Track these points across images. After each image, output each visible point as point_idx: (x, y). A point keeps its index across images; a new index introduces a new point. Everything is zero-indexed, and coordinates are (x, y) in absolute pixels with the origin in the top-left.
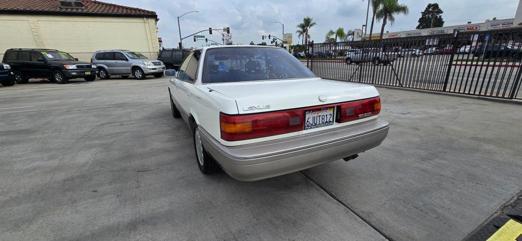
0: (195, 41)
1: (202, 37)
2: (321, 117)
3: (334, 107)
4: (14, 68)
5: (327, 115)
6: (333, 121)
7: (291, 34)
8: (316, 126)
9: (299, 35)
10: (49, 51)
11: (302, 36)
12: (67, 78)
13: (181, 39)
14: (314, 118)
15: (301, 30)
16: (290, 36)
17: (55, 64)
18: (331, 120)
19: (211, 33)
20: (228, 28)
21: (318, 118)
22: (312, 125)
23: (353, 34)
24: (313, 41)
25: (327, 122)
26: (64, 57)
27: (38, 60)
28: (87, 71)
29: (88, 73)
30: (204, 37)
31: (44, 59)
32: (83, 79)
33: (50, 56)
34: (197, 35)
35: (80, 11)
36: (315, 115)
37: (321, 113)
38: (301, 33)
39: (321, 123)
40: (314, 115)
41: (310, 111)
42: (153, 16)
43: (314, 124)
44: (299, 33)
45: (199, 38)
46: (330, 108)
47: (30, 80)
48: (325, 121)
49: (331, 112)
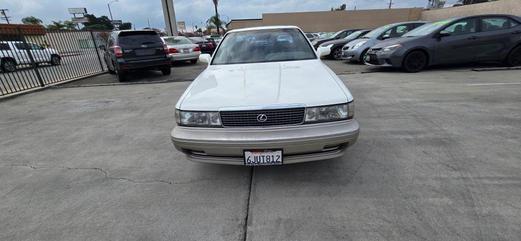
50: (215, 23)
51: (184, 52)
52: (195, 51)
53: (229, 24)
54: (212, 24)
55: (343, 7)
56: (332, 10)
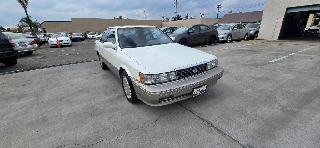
50: (27, 23)
51: (20, 46)
52: (31, 44)
53: (41, 24)
54: (24, 23)
55: (121, 17)
56: (115, 19)
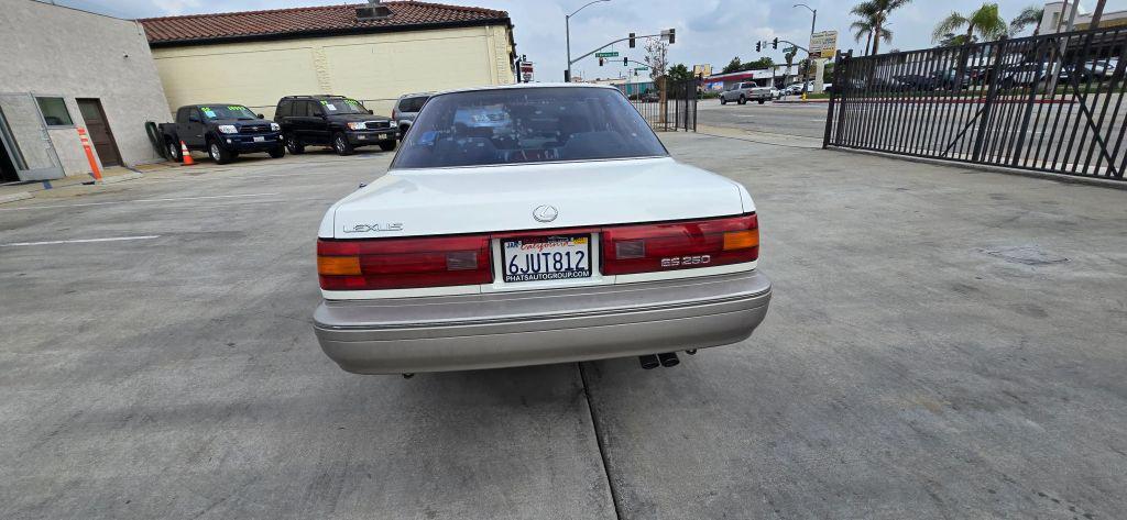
0: (601, 64)
1: (612, 54)
2: (550, 258)
3: (589, 236)
4: (285, 129)
5: (568, 254)
6: (590, 270)
7: (834, 33)
8: (537, 275)
9: (859, 35)
10: (330, 99)
11: (865, 35)
12: (353, 147)
13: (570, 63)
14: (530, 259)
15: (865, 19)
16: (831, 38)
17: (336, 121)
18: (584, 264)
19: (632, 44)
20: (672, 31)
21: (543, 258)
22: (525, 273)
23: (1039, 18)
24: (851, 51)
25: (569, 269)
26: (354, 108)
27: (315, 115)
28: (381, 134)
29: (383, 137)
30: (616, 54)
31: (323, 113)
32: (377, 148)
33: (331, 107)
34: (603, 51)
35: (383, 23)
36: (535, 250)
37: (551, 249)
38: (866, 27)
39: (551, 269)
40: (530, 252)
41: (515, 240)
42: (501, 20)
43: (531, 271)
44: (857, 30)
45: (610, 59)
46: (577, 237)
47: (307, 148)
48: (565, 266)
49: (584, 247)
